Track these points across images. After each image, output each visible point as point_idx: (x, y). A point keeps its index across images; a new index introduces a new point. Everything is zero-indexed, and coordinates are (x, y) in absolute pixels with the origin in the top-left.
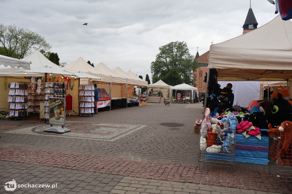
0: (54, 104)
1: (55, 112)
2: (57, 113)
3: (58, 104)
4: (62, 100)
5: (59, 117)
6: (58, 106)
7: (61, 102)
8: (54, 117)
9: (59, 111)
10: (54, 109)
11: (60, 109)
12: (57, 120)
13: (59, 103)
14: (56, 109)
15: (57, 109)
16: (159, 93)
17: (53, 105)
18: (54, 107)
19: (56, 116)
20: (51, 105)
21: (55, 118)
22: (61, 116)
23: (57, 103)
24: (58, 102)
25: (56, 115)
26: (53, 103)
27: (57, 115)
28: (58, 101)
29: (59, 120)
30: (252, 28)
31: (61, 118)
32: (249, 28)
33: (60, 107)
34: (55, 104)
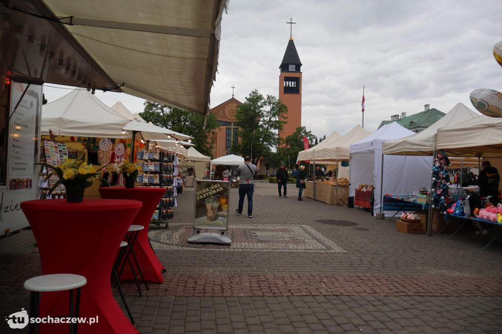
0: (206, 192)
1: (209, 206)
2: (212, 209)
3: (214, 192)
4: (223, 185)
5: (216, 215)
6: (216, 196)
7: (221, 189)
8: (206, 215)
9: (216, 205)
10: (205, 201)
11: (220, 202)
12: (211, 221)
13: (218, 189)
14: (209, 202)
15: (213, 202)
16: (189, 170)
17: (203, 193)
18: (207, 197)
19: (210, 214)
20: (198, 193)
21: (208, 217)
22: (221, 213)
23: (213, 190)
24: (215, 189)
25: (209, 211)
26: (204, 191)
27: (212, 212)
28: (216, 186)
29: (217, 221)
30: (294, 70)
31: (219, 218)
32: (290, 70)
33: (218, 197)
34: (208, 192)
